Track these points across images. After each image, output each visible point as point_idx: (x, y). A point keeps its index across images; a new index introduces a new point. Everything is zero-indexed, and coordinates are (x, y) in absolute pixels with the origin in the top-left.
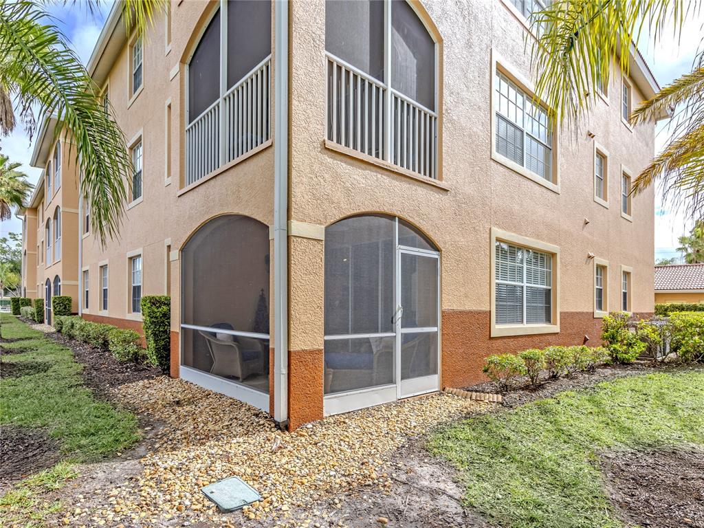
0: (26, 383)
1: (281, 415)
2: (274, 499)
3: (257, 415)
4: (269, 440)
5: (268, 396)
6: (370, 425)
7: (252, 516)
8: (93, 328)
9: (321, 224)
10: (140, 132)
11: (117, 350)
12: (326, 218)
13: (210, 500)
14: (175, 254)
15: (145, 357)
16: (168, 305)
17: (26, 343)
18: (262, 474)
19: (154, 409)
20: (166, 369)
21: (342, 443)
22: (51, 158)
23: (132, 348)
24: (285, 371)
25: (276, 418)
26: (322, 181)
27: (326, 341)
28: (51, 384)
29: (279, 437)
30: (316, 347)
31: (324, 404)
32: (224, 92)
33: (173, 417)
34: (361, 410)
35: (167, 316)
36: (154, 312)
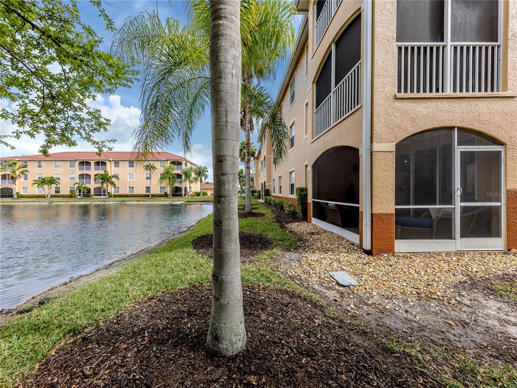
0: (259, 220)
1: (367, 245)
2: (367, 288)
3: (352, 245)
4: (361, 258)
5: (359, 236)
6: (433, 263)
7: (356, 292)
8: (277, 201)
9: (393, 142)
10: (294, 119)
11: (287, 209)
12: (396, 138)
13: (333, 278)
14: (310, 169)
15: (297, 213)
16: (307, 191)
17: (257, 206)
18: (358, 273)
19: (303, 235)
20: (305, 218)
21: (410, 269)
22: (263, 138)
23: (292, 209)
24: (369, 223)
25: (364, 247)
26: (393, 117)
27: (396, 209)
28: (267, 221)
29: (367, 258)
30: (389, 212)
31: (395, 245)
32: (333, 89)
33: (311, 239)
34: (424, 252)
35: (306, 195)
36: (301, 194)
